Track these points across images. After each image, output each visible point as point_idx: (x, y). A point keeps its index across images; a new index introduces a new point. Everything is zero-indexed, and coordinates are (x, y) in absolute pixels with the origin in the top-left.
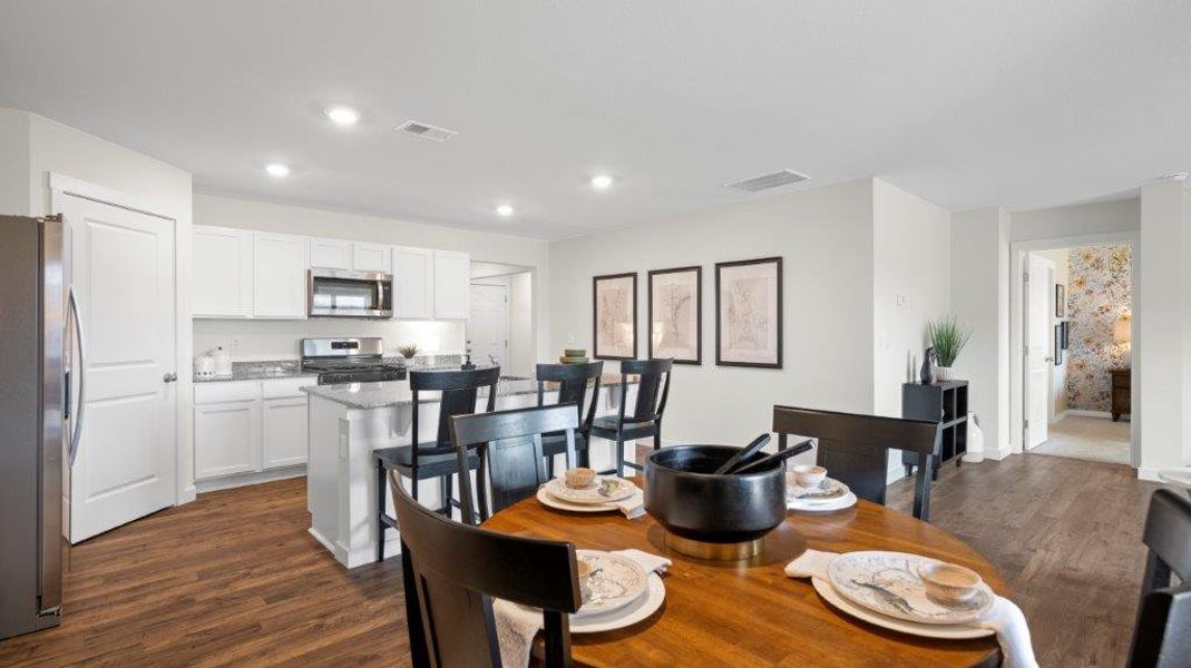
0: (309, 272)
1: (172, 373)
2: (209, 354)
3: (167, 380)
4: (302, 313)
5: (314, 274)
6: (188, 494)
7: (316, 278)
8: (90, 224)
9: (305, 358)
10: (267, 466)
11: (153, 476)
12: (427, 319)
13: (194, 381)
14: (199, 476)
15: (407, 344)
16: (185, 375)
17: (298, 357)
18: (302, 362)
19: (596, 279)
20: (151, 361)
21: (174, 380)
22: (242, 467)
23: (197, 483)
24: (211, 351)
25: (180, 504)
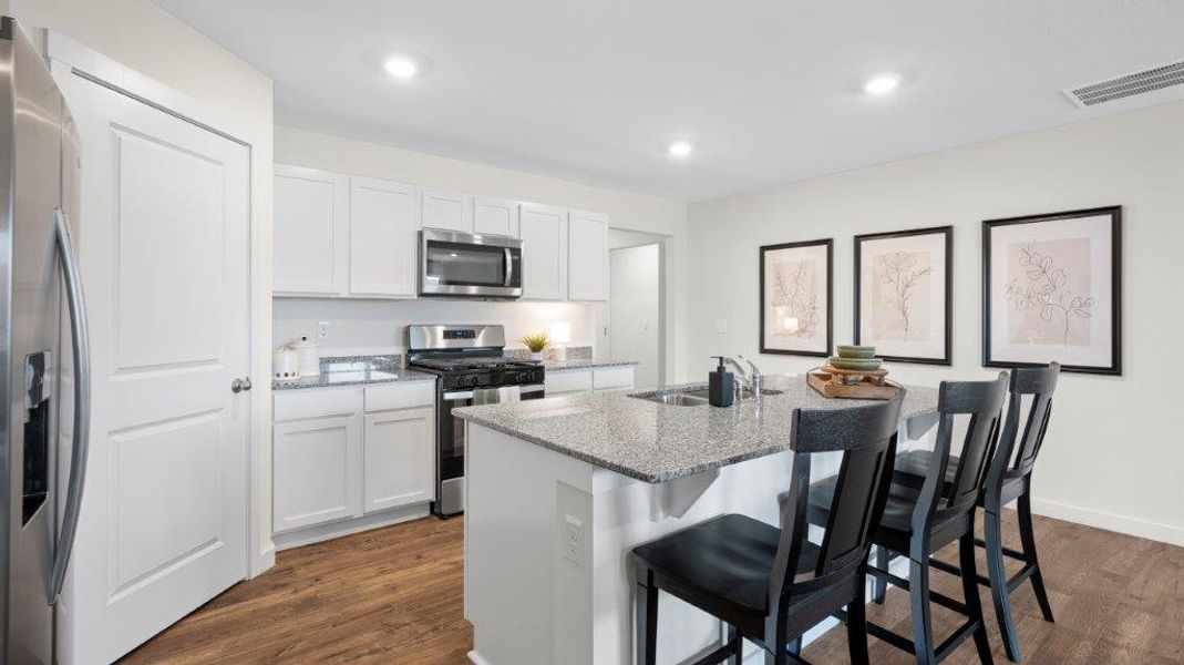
0: (420, 234)
1: (243, 379)
2: (289, 347)
3: (236, 390)
4: (410, 290)
5: (428, 236)
6: (264, 559)
7: (431, 244)
8: (120, 133)
9: (411, 352)
10: (369, 508)
11: (215, 540)
12: (560, 300)
13: (274, 388)
14: (279, 528)
15: (534, 333)
16: (262, 382)
17: (400, 351)
18: (407, 357)
19: (763, 249)
20: (215, 361)
21: (247, 388)
22: (337, 511)
23: (276, 538)
24: (293, 343)
25: (253, 576)
